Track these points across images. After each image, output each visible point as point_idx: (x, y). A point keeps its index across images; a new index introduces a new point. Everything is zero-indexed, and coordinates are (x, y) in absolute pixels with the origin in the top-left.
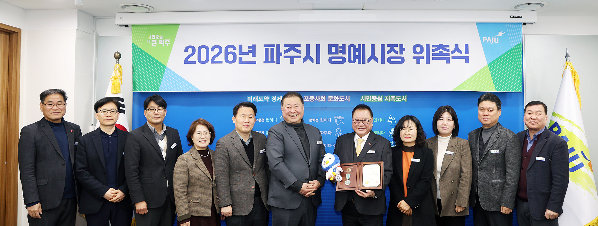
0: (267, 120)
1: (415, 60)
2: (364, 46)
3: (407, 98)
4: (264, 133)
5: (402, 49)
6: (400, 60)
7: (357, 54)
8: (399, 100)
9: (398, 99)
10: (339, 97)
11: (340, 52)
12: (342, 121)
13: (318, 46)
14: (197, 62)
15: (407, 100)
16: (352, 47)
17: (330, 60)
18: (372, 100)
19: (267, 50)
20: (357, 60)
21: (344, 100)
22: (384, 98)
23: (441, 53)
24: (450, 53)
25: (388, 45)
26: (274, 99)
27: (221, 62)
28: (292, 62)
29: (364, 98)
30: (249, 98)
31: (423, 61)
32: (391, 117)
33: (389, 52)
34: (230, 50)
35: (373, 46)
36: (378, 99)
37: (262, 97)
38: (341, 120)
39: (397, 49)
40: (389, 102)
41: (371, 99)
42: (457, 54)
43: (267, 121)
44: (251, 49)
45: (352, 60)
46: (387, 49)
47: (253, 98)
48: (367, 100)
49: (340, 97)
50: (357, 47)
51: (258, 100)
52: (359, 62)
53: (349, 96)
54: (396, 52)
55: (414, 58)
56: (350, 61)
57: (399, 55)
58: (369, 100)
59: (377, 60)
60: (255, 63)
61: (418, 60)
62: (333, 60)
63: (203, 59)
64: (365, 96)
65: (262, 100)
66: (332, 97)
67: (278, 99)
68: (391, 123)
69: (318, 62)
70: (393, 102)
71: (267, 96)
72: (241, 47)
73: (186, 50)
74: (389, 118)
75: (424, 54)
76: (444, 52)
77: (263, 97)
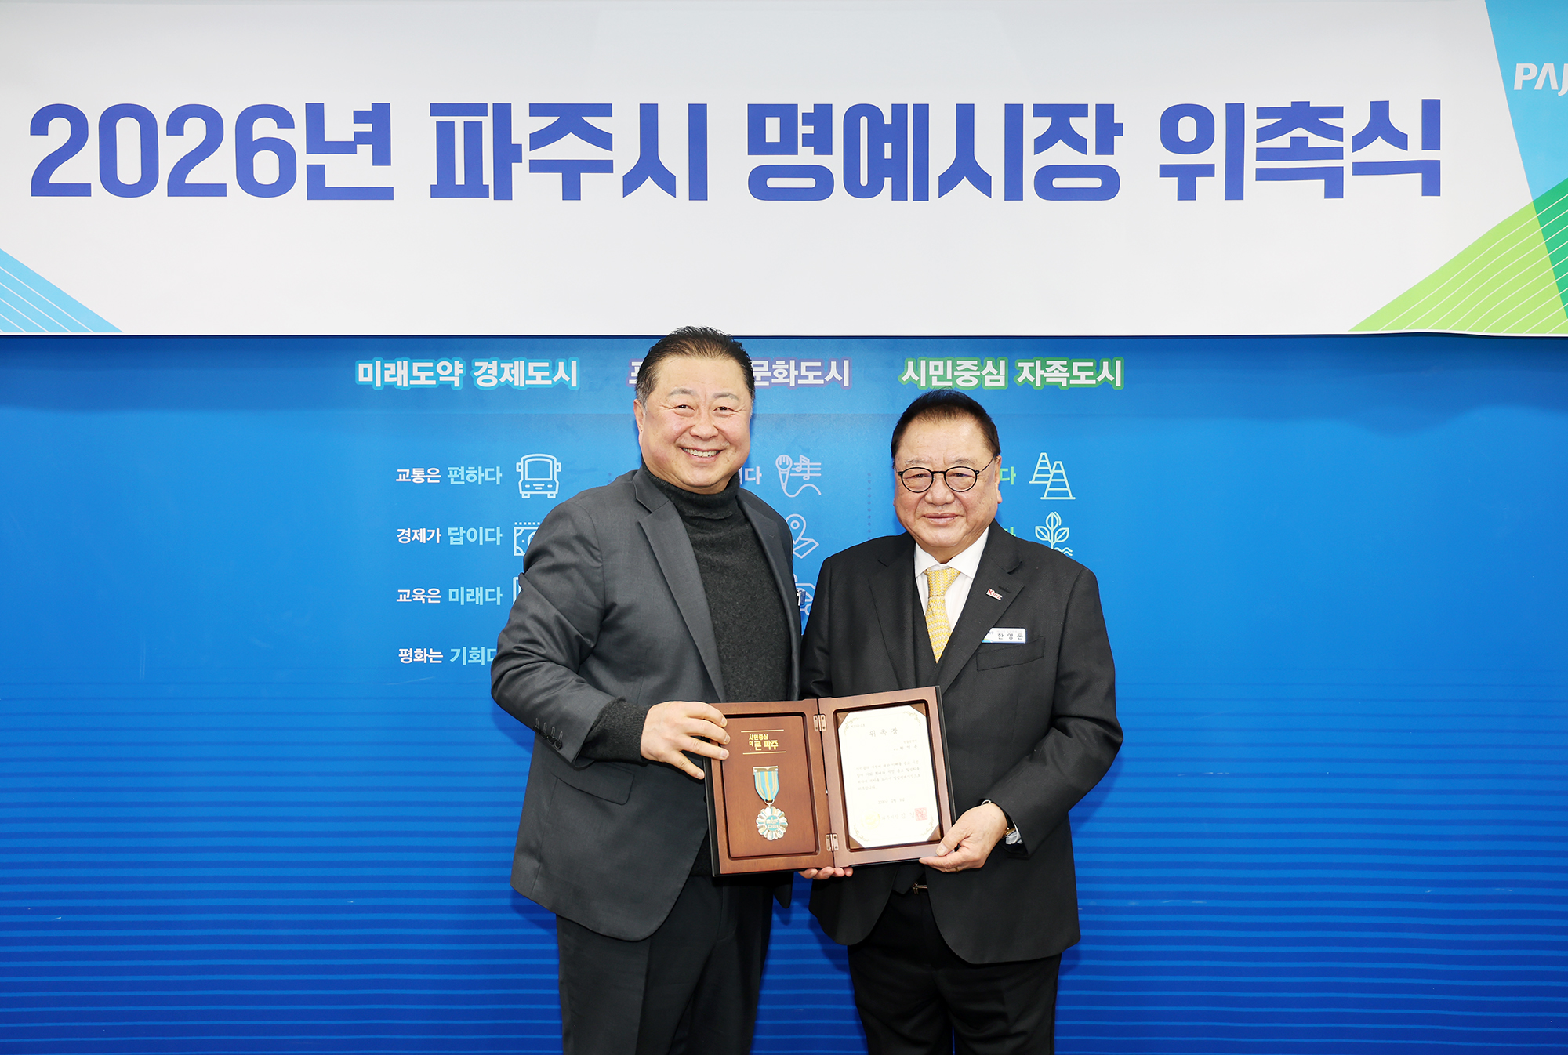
0: (455, 474)
1: (1173, 182)
2: (922, 111)
3: (1126, 368)
4: (439, 535)
5: (1109, 128)
6: (1095, 183)
7: (888, 154)
8: (1083, 381)
9: (1082, 374)
10: (798, 367)
11: (808, 140)
12: (812, 480)
13: (698, 115)
14: (97, 187)
15: (1126, 378)
16: (864, 121)
17: (758, 185)
18: (954, 378)
19: (445, 133)
20: (888, 181)
21: (822, 382)
22: (1012, 371)
23: (1299, 149)
24: (1347, 144)
25: (1040, 110)
26: (485, 373)
27: (219, 190)
28: (571, 191)
29: (917, 368)
30: (366, 370)
31: (1211, 188)
32: (1047, 461)
33: (1042, 144)
34: (264, 128)
35: (965, 116)
36: (984, 373)
37: (431, 365)
38: (806, 477)
39: (1084, 127)
40: (1039, 392)
41: (949, 376)
42: (1380, 150)
43: (452, 482)
44: (367, 128)
45: (864, 181)
46: (1035, 127)
47: (383, 369)
48: (934, 379)
49: (804, 365)
50: (888, 120)
51: (411, 377)
52: (899, 194)
53: (846, 363)
54: (1079, 144)
55: (1166, 171)
56: (854, 188)
57: (1091, 158)
58: (940, 378)
59: (983, 182)
60: (386, 193)
61: (1187, 181)
62: (773, 183)
63: (129, 170)
64: (923, 363)
65: (427, 378)
66: (765, 363)
67: (506, 376)
68: (1048, 489)
69: (698, 190)
70: (1054, 388)
71: (450, 357)
72: (315, 113)
73: (39, 125)
74: (1038, 468)
75: (1216, 154)
76: (1316, 141)
77: (435, 366)
